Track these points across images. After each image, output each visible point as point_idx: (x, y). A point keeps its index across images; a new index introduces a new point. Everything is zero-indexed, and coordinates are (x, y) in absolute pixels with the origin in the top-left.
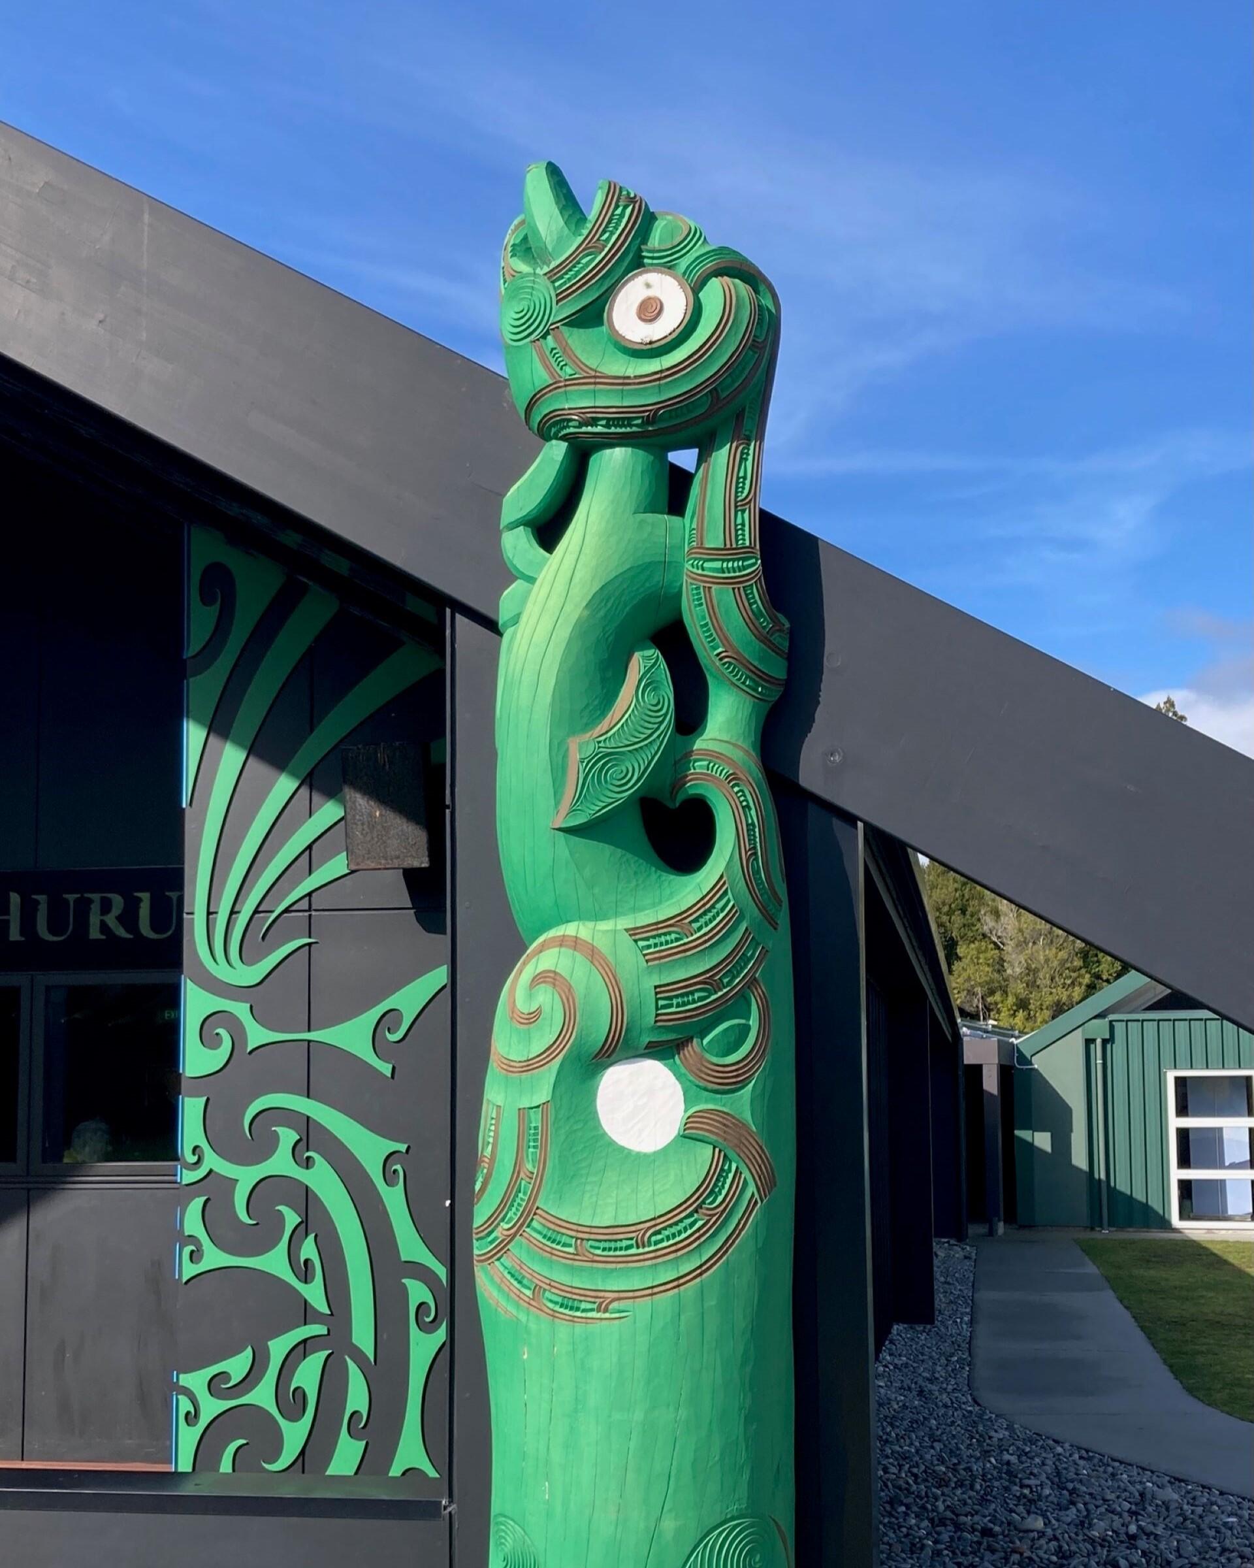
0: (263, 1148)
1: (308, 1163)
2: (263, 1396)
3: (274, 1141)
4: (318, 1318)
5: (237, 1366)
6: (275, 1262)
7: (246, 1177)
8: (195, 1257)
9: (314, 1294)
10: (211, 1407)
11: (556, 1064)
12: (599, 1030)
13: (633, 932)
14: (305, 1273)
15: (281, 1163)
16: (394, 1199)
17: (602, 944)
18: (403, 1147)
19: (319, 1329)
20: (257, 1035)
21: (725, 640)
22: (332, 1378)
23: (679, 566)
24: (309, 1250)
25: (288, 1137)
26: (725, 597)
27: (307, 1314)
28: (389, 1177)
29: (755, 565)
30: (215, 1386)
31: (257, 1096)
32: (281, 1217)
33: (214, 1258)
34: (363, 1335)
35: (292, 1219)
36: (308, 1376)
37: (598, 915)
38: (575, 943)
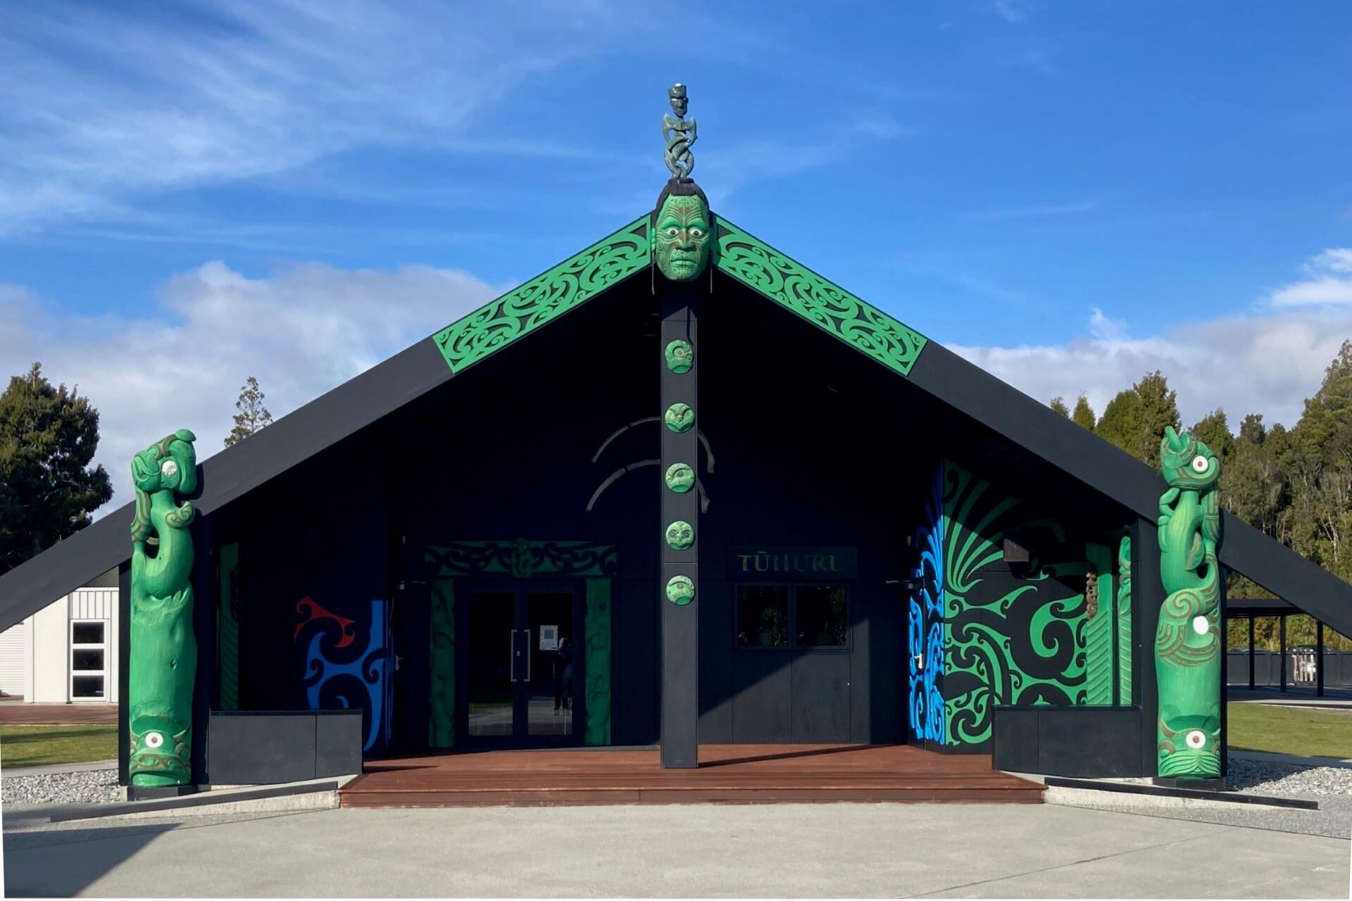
0: (968, 638)
1: (982, 643)
2: (971, 706)
3: (972, 636)
4: (985, 685)
5: (963, 699)
6: (973, 670)
7: (964, 647)
8: (950, 669)
9: (985, 679)
10: (955, 710)
11: (1187, 617)
12: (1196, 611)
13: (1201, 591)
14: (982, 673)
15: (974, 642)
16: (1007, 653)
17: (1196, 593)
18: (1009, 638)
19: (987, 689)
20: (966, 607)
21: (1213, 532)
22: (990, 701)
23: (1203, 516)
24: (983, 667)
25: (976, 636)
26: (1213, 523)
27: (983, 684)
28: (1006, 647)
29: (1218, 517)
30: (957, 704)
31: (966, 624)
32: (974, 658)
33: (955, 669)
34: (999, 689)
35: (977, 658)
36: (983, 701)
37: (1193, 587)
38: (1190, 593)
